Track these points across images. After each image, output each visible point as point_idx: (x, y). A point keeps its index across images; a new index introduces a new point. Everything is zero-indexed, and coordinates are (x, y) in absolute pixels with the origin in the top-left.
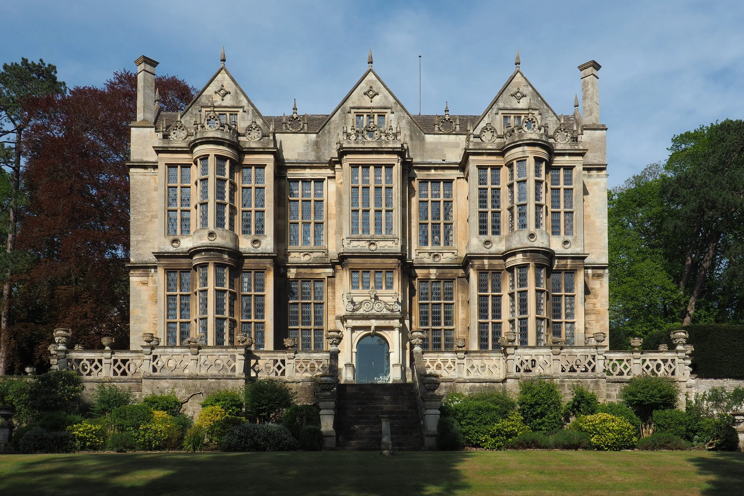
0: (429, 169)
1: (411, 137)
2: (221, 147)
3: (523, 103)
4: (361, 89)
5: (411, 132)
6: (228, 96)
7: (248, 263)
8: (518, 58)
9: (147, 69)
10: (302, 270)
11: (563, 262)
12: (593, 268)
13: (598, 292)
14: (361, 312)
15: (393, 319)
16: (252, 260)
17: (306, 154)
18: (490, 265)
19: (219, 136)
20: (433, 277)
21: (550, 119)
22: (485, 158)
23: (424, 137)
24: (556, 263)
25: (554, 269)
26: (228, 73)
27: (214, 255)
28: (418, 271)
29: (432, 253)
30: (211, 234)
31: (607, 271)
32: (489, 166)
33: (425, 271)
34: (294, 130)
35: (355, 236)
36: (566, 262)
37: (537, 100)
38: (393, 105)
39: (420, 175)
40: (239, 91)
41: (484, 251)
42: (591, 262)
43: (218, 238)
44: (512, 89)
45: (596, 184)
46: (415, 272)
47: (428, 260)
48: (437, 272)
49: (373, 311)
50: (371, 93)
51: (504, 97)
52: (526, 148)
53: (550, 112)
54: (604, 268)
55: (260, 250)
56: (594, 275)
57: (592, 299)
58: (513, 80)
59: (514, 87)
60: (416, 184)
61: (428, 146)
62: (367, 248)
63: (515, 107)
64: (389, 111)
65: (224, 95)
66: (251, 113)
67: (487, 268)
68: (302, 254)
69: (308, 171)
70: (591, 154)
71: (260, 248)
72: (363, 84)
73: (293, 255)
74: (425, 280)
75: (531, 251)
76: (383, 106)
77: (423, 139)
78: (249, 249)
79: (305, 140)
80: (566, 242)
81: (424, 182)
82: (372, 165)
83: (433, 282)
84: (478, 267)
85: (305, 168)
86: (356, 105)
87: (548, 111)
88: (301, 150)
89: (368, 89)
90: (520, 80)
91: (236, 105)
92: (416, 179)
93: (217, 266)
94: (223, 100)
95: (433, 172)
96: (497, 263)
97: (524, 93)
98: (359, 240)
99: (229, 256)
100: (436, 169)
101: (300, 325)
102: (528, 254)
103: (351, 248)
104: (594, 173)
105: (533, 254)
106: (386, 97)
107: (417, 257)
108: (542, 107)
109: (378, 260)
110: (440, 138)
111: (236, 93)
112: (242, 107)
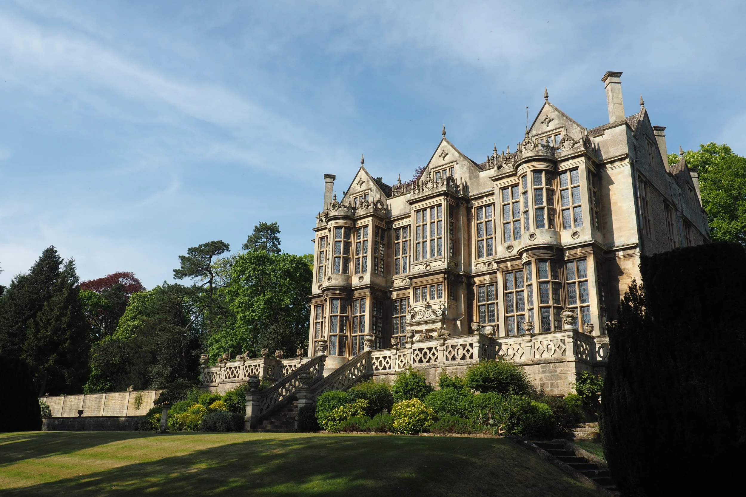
0: (482, 197)
1: (470, 177)
2: (338, 221)
3: (552, 126)
4: (438, 154)
5: (470, 174)
6: (364, 184)
7: (356, 294)
8: (547, 92)
9: (327, 181)
10: (400, 292)
11: (573, 252)
12: (623, 249)
13: (630, 271)
14: (417, 320)
15: (437, 322)
16: (358, 291)
17: (405, 208)
18: (512, 266)
19: (337, 214)
20: (487, 282)
21: (574, 131)
22: (505, 180)
23: (479, 175)
24: (567, 254)
25: (565, 259)
26: (364, 170)
27: (330, 292)
28: (476, 279)
29: (486, 262)
30: (329, 279)
31: (638, 250)
32: (509, 186)
33: (480, 278)
34: (398, 195)
35: (417, 262)
36: (576, 251)
37: (563, 120)
38: (458, 159)
39: (476, 204)
40: (369, 179)
41: (507, 255)
42: (621, 245)
43: (333, 280)
44: (542, 118)
45: (620, 173)
46: (474, 280)
47: (483, 268)
48: (489, 277)
49: (425, 318)
50: (444, 155)
51: (536, 126)
52: (525, 165)
53: (574, 125)
54: (634, 248)
55: (363, 283)
56: (625, 256)
57: (625, 279)
58: (543, 111)
59: (544, 116)
60: (473, 211)
61: (481, 181)
62: (425, 269)
63: (545, 131)
64: (455, 163)
65: (361, 185)
66: (375, 191)
67: (510, 269)
68: (401, 280)
69: (405, 220)
70: (613, 149)
71: (363, 282)
72: (439, 150)
73: (396, 282)
74: (482, 285)
75: (531, 249)
76: (451, 161)
77: (478, 176)
78: (357, 284)
79: (404, 200)
80: (575, 234)
81: (480, 208)
82: (428, 207)
83: (488, 286)
84: (503, 269)
85: (403, 218)
86: (434, 166)
87: (572, 125)
88: (402, 207)
89: (442, 152)
90: (548, 109)
91: (367, 188)
92: (473, 207)
93: (332, 299)
94: (361, 187)
95: (485, 199)
96: (517, 263)
97: (552, 118)
98: (419, 264)
99: (340, 291)
100: (487, 196)
101: (399, 333)
102: (530, 252)
103: (415, 271)
104: (617, 164)
105: (533, 251)
106: (453, 154)
107: (476, 268)
108: (567, 124)
109: (431, 277)
110: (490, 172)
111: (368, 181)
112: (370, 189)
